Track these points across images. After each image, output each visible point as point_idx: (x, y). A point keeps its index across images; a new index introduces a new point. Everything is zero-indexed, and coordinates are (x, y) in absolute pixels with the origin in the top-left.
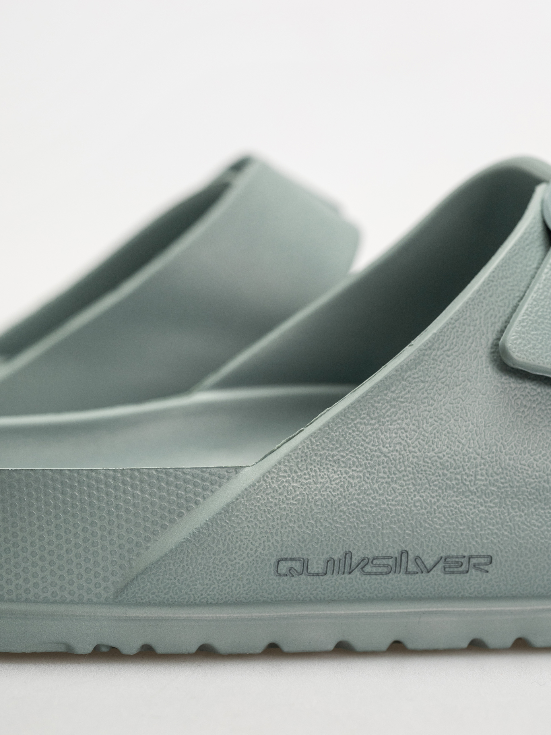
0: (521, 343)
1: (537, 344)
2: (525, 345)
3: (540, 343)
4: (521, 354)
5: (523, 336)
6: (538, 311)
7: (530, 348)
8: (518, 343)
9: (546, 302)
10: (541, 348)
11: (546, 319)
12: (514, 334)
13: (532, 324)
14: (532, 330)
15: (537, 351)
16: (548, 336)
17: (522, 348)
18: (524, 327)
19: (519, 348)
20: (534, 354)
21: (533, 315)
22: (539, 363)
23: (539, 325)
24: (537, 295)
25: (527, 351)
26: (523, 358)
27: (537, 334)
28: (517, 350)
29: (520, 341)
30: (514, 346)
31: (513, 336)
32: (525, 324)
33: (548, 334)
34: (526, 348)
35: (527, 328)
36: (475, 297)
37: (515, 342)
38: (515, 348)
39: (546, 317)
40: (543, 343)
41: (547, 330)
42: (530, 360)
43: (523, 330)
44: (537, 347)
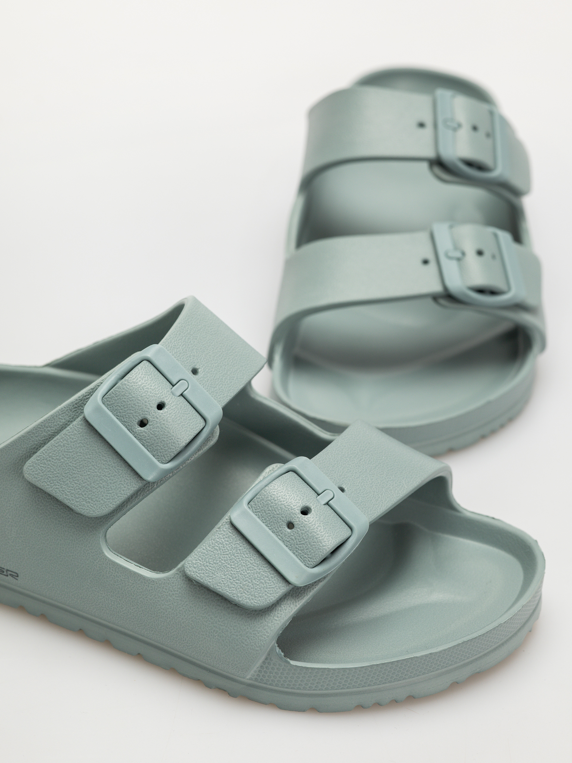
0: (31, 469)
1: (41, 473)
2: (33, 472)
3: (43, 473)
4: (29, 476)
5: (35, 465)
6: (50, 453)
7: (35, 474)
8: (30, 469)
9: (58, 448)
10: (42, 476)
11: (53, 459)
12: (31, 463)
13: (43, 460)
14: (42, 464)
15: (39, 476)
16: (49, 469)
17: (31, 473)
18: (38, 460)
19: (30, 472)
20: (36, 478)
21: (47, 454)
22: (38, 484)
23: (47, 461)
24: (55, 443)
25: (33, 475)
26: (30, 479)
27: (43, 467)
28: (28, 473)
29: (32, 467)
30: (27, 470)
31: (30, 464)
32: (39, 458)
33: (50, 468)
34: (34, 473)
35: (39, 461)
36: (26, 435)
37: (29, 467)
38: (27, 471)
39: (54, 458)
40: (45, 473)
41: (50, 466)
42: (33, 481)
43: (37, 462)
44: (40, 475)
